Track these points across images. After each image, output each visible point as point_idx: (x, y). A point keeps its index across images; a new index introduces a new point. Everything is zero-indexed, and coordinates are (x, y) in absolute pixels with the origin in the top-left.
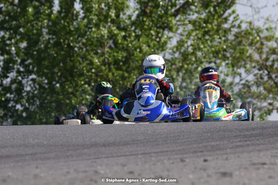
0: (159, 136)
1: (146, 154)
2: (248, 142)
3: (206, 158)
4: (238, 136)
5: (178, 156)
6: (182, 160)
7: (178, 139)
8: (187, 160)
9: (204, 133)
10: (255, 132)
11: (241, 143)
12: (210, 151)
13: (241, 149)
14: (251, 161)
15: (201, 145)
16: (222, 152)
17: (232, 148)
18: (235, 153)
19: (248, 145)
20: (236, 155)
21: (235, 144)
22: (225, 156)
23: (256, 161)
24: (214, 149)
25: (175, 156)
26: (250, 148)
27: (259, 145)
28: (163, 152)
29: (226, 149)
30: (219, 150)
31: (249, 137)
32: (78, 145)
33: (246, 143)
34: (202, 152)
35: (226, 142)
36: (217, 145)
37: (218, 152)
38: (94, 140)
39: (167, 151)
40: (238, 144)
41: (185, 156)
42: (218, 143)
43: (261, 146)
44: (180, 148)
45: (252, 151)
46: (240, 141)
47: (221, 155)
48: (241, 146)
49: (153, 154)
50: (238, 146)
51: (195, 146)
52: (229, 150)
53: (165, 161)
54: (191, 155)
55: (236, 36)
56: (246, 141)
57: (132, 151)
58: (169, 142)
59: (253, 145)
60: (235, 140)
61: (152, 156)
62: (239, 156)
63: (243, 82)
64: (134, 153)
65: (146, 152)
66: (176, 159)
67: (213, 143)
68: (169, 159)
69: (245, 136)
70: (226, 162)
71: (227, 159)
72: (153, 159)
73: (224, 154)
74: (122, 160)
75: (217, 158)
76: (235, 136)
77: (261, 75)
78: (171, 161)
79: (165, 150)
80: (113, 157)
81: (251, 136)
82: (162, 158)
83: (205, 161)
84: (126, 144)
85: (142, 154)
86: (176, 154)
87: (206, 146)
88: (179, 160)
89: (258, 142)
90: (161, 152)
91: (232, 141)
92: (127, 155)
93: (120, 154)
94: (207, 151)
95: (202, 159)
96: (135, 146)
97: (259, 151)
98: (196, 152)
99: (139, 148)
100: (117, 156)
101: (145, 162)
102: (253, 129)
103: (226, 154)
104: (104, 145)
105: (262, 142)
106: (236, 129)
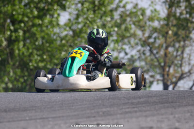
0: (55, 103)
2: (136, 109)
3: (99, 122)
4: (126, 103)
7: (73, 106)
9: (96, 100)
10: (142, 100)
12: (102, 116)
14: (139, 125)
15: (93, 111)
16: (113, 118)
17: (121, 114)
18: (125, 118)
19: (136, 112)
20: (126, 120)
21: (124, 110)
23: (144, 126)
24: (106, 114)
26: (138, 114)
27: (145, 111)
29: (116, 114)
30: (111, 115)
31: (137, 105)
34: (94, 117)
35: (115, 109)
36: (108, 111)
37: (109, 117)
39: (63, 116)
40: (127, 110)
43: (148, 112)
44: (75, 113)
45: (139, 117)
46: (128, 108)
48: (130, 112)
49: (50, 119)
50: (127, 113)
51: (88, 112)
52: (118, 116)
53: (62, 125)
54: (85, 119)
55: (122, 15)
56: (134, 108)
58: (64, 108)
59: (140, 111)
60: (124, 107)
61: (49, 121)
62: (128, 121)
65: (44, 117)
67: (104, 110)
68: (66, 123)
69: (132, 103)
72: (51, 123)
74: (23, 124)
76: (124, 104)
77: (144, 51)
78: (68, 125)
79: (61, 115)
81: (139, 103)
82: (59, 122)
84: (25, 110)
85: (41, 118)
86: (72, 119)
87: (97, 112)
89: (144, 109)
90: (57, 117)
91: (121, 107)
92: (27, 120)
93: (20, 119)
94: (99, 116)
96: (34, 111)
97: (146, 116)
98: (89, 117)
99: (37, 114)
102: (140, 97)
103: (117, 119)
105: (149, 108)
106: (124, 97)
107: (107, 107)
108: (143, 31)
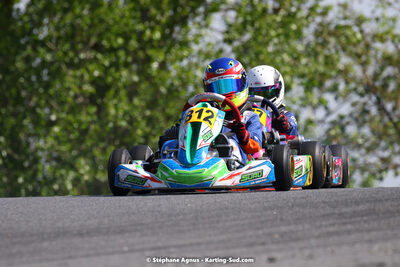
0: (181, 216)
2: (349, 227)
3: (273, 255)
4: (328, 215)
7: (218, 222)
9: (265, 210)
10: (361, 207)
11: (336, 228)
12: (278, 242)
13: (336, 238)
14: (356, 260)
15: (260, 232)
16: (302, 245)
17: (318, 237)
18: (325, 246)
19: (349, 232)
20: (329, 250)
21: (324, 230)
22: (307, 252)
23: (366, 261)
24: (287, 239)
26: (353, 237)
27: (369, 231)
28: (191, 245)
29: (308, 239)
30: (297, 239)
31: (350, 218)
32: (32, 235)
33: (345, 227)
34: (263, 244)
35: (307, 226)
36: (292, 232)
37: (294, 244)
38: (60, 225)
39: (198, 244)
40: (331, 229)
42: (292, 227)
43: (374, 234)
44: (223, 237)
45: (356, 242)
46: (334, 225)
47: (300, 249)
48: (337, 233)
50: (330, 234)
51: (251, 233)
52: (313, 241)
54: (243, 250)
56: (345, 224)
57: (134, 244)
58: (201, 226)
59: (359, 231)
60: (324, 223)
62: (333, 252)
63: (333, 117)
64: (137, 247)
65: (160, 244)
67: (283, 229)
69: (341, 215)
73: (305, 248)
74: (116, 260)
75: (293, 256)
76: (323, 216)
77: (365, 104)
79: (195, 241)
81: (355, 214)
83: (271, 260)
84: (121, 231)
85: (152, 249)
87: (269, 234)
89: (367, 226)
91: (318, 224)
92: (124, 252)
93: (111, 250)
94: (273, 243)
95: (265, 258)
96: (138, 234)
97: (370, 241)
98: (252, 245)
99: (146, 239)
102: (357, 202)
103: (310, 247)
104: (80, 234)
105: (375, 224)
106: (324, 202)
107: (290, 224)
108: (364, 65)
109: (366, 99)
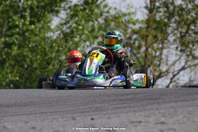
0: (51, 99)
1: (43, 113)
2: (125, 105)
3: (93, 117)
4: (116, 100)
5: (70, 115)
6: (74, 119)
7: (68, 102)
8: (78, 119)
9: (88, 97)
10: (129, 97)
11: (119, 106)
12: (94, 111)
13: (119, 110)
14: (129, 120)
15: (86, 107)
16: (105, 113)
17: (112, 109)
18: (115, 113)
19: (125, 107)
20: (117, 115)
22: (107, 116)
23: (134, 120)
24: (98, 110)
25: (67, 115)
26: (127, 109)
27: (133, 107)
28: (57, 112)
29: (107, 110)
30: (103, 110)
31: (125, 101)
33: (123, 105)
34: (88, 112)
35: (106, 105)
36: (100, 107)
37: (101, 112)
39: (59, 111)
40: (117, 106)
41: (75, 115)
42: (100, 105)
43: (136, 108)
44: (70, 109)
45: (128, 112)
46: (118, 104)
47: (104, 114)
48: (120, 108)
49: (49, 114)
50: (117, 108)
51: (82, 107)
52: (109, 111)
53: (60, 119)
54: (80, 114)
55: (106, 20)
56: (123, 104)
57: (31, 111)
58: (60, 103)
59: (128, 107)
60: (113, 103)
61: (48, 115)
62: (118, 116)
64: (33, 112)
65: (43, 111)
66: (68, 117)
67: (96, 105)
68: (63, 118)
70: (109, 120)
71: (109, 118)
72: (50, 117)
73: (107, 114)
74: (24, 118)
75: (101, 117)
76: (113, 100)
78: (65, 119)
79: (58, 110)
80: (16, 115)
81: (127, 100)
82: (57, 117)
83: (92, 119)
84: (25, 105)
85: (40, 113)
86: (68, 114)
87: (91, 108)
88: (71, 118)
89: (132, 105)
90: (55, 112)
92: (28, 114)
93: (22, 114)
94: (92, 111)
95: (89, 118)
96: (33, 107)
97: (134, 112)
98: (83, 112)
99: (37, 109)
100: (19, 115)
101: (44, 120)
102: (127, 95)
103: (108, 114)
104: (8, 106)
105: (135, 104)
106: (113, 94)
109: (126, 48)
